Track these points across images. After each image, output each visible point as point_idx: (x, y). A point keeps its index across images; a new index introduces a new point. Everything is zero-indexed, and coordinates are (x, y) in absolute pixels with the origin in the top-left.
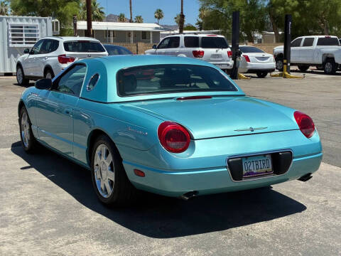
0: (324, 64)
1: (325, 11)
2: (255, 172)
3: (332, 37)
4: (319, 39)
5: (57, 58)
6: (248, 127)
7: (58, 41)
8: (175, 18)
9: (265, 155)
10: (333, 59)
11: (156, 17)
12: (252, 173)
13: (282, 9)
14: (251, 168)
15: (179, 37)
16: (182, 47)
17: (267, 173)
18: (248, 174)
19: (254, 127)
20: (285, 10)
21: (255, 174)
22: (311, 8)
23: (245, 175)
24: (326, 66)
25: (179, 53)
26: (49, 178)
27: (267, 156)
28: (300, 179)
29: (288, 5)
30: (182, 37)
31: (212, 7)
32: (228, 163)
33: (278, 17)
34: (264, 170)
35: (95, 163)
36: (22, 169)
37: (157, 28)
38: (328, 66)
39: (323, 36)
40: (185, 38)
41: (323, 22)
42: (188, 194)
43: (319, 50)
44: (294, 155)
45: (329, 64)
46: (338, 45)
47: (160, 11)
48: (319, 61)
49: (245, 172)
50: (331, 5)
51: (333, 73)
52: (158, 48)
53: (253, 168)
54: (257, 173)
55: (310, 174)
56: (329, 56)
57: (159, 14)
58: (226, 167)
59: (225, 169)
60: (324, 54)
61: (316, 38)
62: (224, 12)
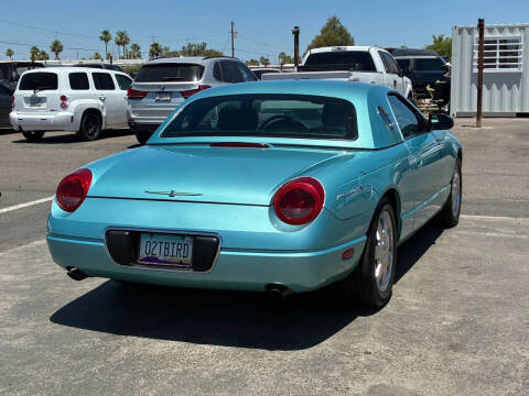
6: (169, 190)
12: (156, 260)
14: (156, 252)
17: (181, 265)
18: (148, 259)
19: (177, 190)
21: (161, 261)
23: (144, 259)
27: (187, 238)
34: (177, 259)
49: (143, 254)
53: (158, 252)
54: (165, 262)
58: (101, 241)
59: (102, 244)
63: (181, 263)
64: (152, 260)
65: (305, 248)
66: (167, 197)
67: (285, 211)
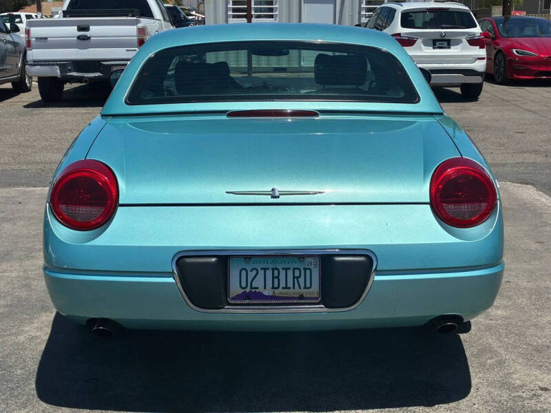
2: (266, 293)
7: (395, 10)
12: (260, 296)
14: (259, 283)
19: (280, 188)
21: (267, 297)
23: (238, 297)
27: (309, 260)
49: (235, 288)
53: (263, 285)
54: (274, 298)
59: (171, 280)
63: (301, 297)
64: (252, 297)
65: (484, 262)
66: (268, 199)
67: (450, 208)
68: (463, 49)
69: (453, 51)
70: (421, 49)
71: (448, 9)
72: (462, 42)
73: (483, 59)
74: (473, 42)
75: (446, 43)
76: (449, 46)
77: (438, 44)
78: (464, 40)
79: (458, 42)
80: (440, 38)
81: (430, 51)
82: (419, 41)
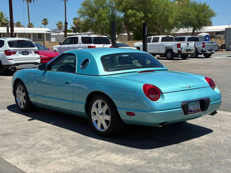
0: (166, 53)
1: (161, 19)
2: (193, 110)
3: (170, 36)
4: (162, 38)
5: (4, 52)
7: (4, 41)
8: (57, 24)
9: (196, 101)
10: (172, 50)
11: (43, 24)
13: (134, 19)
15: (77, 38)
16: (80, 44)
17: (198, 111)
20: (135, 19)
22: (152, 18)
24: (168, 55)
25: (78, 47)
26: (52, 124)
27: (198, 101)
28: (210, 115)
29: (137, 16)
30: (80, 37)
31: (86, 17)
32: (182, 105)
33: (129, 24)
34: (197, 109)
35: (92, 111)
36: (28, 120)
37: (48, 31)
38: (169, 55)
39: (165, 36)
40: (82, 37)
41: (159, 27)
42: (162, 124)
43: (163, 45)
44: (211, 101)
45: (169, 53)
46: (173, 41)
47: (46, 19)
48: (163, 51)
50: (164, 16)
51: (172, 59)
52: (63, 44)
53: (192, 108)
55: (216, 111)
56: (169, 48)
57: (45, 22)
58: (181, 108)
59: (181, 109)
60: (166, 47)
61: (161, 37)
62: (94, 21)
64: (191, 111)
68: (33, 55)
69: (30, 56)
70: (18, 55)
71: (25, 40)
72: (32, 52)
73: (39, 58)
74: (36, 52)
75: (27, 53)
76: (28, 54)
77: (24, 53)
78: (33, 52)
79: (31, 53)
80: (24, 51)
81: (21, 56)
82: (17, 53)
